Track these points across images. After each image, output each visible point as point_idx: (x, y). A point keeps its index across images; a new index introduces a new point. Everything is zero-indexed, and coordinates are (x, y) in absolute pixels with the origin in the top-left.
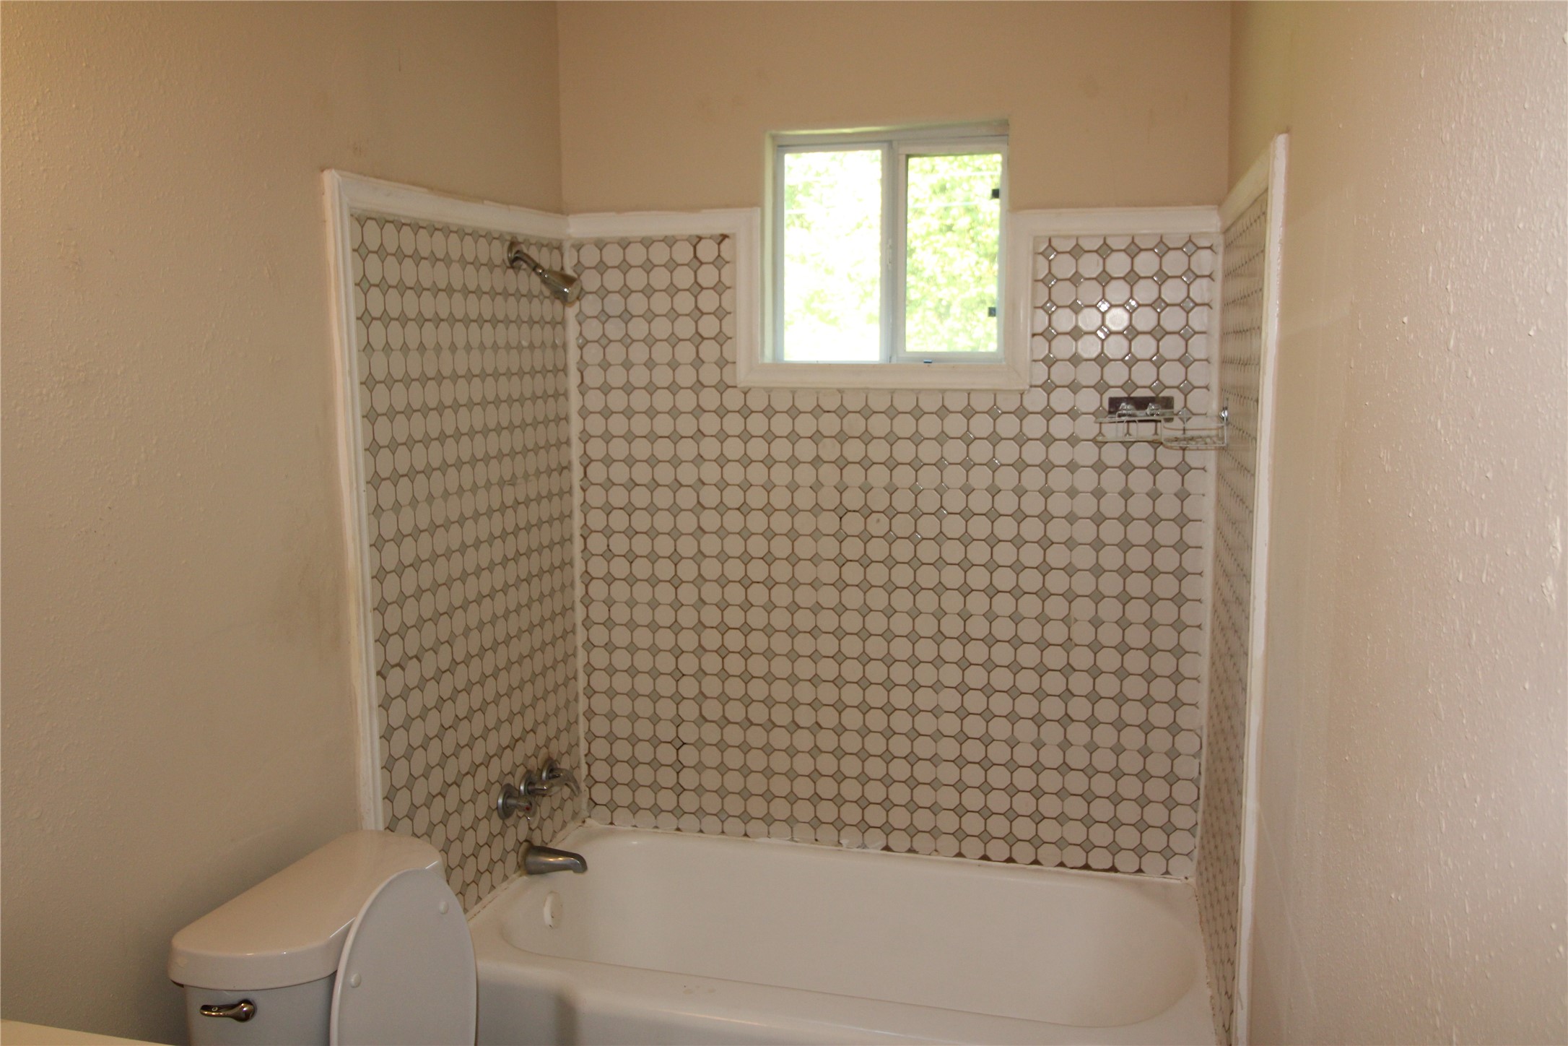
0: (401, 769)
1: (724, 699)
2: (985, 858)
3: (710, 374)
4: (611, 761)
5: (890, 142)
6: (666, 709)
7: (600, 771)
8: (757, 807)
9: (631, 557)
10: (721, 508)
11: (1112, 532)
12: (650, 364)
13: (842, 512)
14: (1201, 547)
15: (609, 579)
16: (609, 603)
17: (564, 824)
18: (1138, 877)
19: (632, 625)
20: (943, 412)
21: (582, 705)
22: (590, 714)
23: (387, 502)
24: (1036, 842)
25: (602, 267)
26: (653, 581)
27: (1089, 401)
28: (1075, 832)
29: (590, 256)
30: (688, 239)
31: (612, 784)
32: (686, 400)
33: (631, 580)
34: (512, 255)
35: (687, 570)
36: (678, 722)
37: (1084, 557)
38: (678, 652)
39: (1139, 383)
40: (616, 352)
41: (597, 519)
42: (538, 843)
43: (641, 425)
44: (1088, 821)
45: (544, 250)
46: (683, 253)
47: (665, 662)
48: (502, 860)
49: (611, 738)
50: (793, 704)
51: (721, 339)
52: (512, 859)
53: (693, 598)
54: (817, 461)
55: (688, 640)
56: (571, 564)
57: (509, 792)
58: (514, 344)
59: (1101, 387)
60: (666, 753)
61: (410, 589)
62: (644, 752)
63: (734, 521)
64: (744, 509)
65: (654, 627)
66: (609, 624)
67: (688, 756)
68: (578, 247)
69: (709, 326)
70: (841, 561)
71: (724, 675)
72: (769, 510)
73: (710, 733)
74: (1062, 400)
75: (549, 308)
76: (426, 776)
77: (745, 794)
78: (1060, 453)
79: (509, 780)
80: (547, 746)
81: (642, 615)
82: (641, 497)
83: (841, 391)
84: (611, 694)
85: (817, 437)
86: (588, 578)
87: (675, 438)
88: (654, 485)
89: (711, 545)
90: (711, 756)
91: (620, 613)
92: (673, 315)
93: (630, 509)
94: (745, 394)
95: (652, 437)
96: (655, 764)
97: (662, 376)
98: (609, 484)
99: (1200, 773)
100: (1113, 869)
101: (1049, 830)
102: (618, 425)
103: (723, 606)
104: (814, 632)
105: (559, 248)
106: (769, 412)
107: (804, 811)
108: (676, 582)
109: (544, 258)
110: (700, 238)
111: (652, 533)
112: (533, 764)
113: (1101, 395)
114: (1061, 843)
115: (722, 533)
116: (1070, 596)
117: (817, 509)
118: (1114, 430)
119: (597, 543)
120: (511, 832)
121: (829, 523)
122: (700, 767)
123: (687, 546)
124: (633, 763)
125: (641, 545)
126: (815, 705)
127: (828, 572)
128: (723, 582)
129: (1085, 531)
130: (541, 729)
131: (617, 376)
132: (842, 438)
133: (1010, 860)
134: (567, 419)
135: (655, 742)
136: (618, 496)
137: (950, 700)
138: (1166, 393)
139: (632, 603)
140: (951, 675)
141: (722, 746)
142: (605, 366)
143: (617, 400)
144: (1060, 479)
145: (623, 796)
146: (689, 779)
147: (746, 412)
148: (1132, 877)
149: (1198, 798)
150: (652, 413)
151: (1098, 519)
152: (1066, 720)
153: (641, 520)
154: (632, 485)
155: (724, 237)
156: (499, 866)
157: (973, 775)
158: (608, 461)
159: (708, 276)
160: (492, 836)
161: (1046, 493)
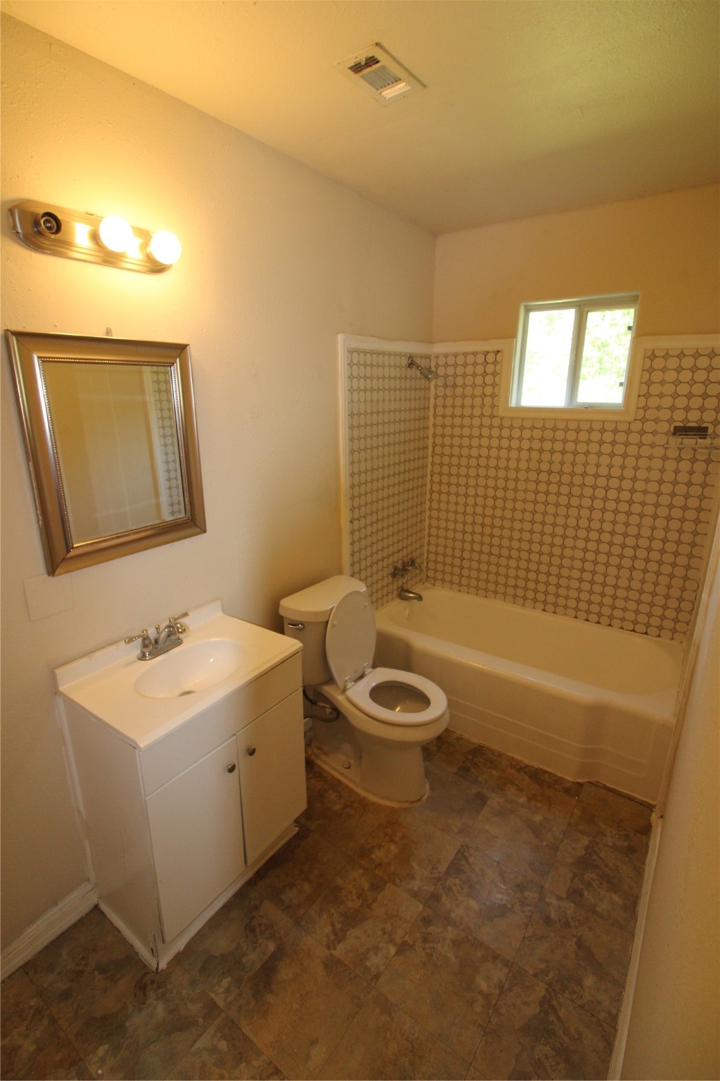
0: (357, 556)
1: (482, 544)
2: (587, 620)
3: (487, 411)
4: (436, 562)
5: (580, 306)
6: (458, 545)
7: (432, 565)
8: (491, 587)
9: (449, 484)
10: (488, 467)
11: (666, 488)
12: (463, 406)
13: (539, 471)
14: (711, 498)
15: (440, 493)
16: (439, 502)
17: (416, 583)
18: (658, 639)
19: (447, 511)
20: (590, 430)
21: (427, 514)
22: (429, 544)
23: (356, 459)
24: (611, 617)
25: (446, 365)
26: (457, 495)
27: (664, 427)
28: (630, 615)
29: (442, 361)
30: (483, 353)
31: (435, 571)
32: (476, 422)
33: (448, 493)
34: (410, 362)
35: (471, 491)
36: (463, 550)
37: (651, 499)
38: (465, 523)
39: (691, 420)
40: (449, 401)
41: (437, 469)
42: (405, 588)
43: (457, 431)
44: (637, 612)
45: (423, 359)
46: (480, 359)
47: (460, 527)
48: (392, 592)
49: (436, 553)
50: (510, 548)
51: (493, 396)
52: (395, 593)
53: (473, 502)
54: (530, 449)
55: (469, 519)
56: (426, 485)
57: (396, 568)
58: (408, 398)
59: (671, 421)
60: (457, 562)
61: (363, 492)
62: (449, 560)
63: (492, 473)
64: (497, 468)
65: (456, 513)
66: (439, 510)
67: (466, 564)
68: (437, 357)
69: (488, 390)
70: (536, 492)
71: (482, 534)
72: (507, 469)
73: (475, 556)
74: (649, 426)
75: (423, 383)
76: (365, 559)
77: (487, 581)
78: (645, 451)
79: (396, 564)
80: (411, 553)
81: (452, 508)
82: (455, 461)
83: (544, 419)
84: (438, 537)
85: (531, 439)
86: (432, 491)
87: (470, 437)
88: (460, 456)
89: (482, 482)
90: (475, 565)
91: (443, 506)
92: (474, 386)
93: (450, 465)
94: (502, 420)
95: (461, 437)
96: (453, 565)
97: (467, 411)
98: (442, 455)
99: (695, 599)
100: (646, 633)
101: (618, 613)
102: (448, 431)
103: (484, 507)
104: (522, 520)
105: (430, 358)
106: (511, 428)
107: (510, 591)
108: (466, 495)
109: (422, 362)
110: (488, 352)
111: (458, 475)
112: (406, 560)
113: (670, 425)
114: (623, 619)
115: (487, 477)
116: (641, 515)
117: (528, 470)
118: (675, 441)
119: (436, 478)
120: (395, 583)
121: (533, 476)
122: (470, 568)
123: (472, 482)
124: (444, 564)
125: (454, 480)
126: (519, 550)
127: (531, 496)
128: (485, 497)
129: (653, 487)
130: (409, 547)
131: (449, 411)
132: (542, 440)
133: (598, 623)
134: (428, 428)
135: (453, 557)
136: (446, 460)
137: (579, 554)
138: (704, 425)
139: (448, 502)
140: (581, 544)
141: (479, 561)
142: (445, 406)
143: (448, 421)
144: (643, 463)
145: (439, 576)
146: (465, 572)
147: (501, 428)
148: (655, 638)
149: (693, 609)
150: (462, 426)
151: (661, 482)
152: (633, 568)
153: (454, 470)
154: (452, 455)
155: (498, 352)
156: (390, 594)
157: (586, 586)
158: (443, 445)
159: (490, 369)
160: (388, 584)
161: (636, 469)
